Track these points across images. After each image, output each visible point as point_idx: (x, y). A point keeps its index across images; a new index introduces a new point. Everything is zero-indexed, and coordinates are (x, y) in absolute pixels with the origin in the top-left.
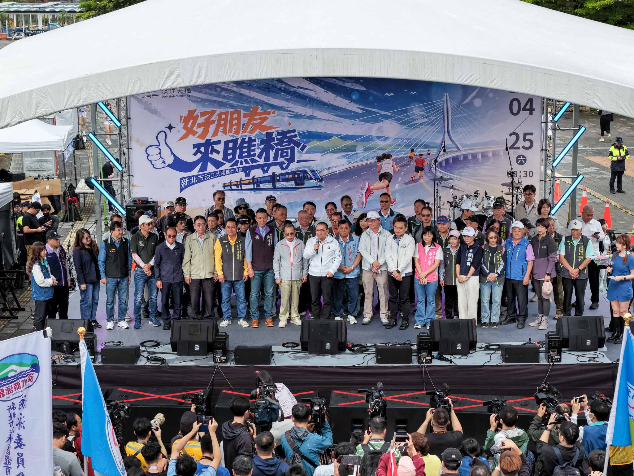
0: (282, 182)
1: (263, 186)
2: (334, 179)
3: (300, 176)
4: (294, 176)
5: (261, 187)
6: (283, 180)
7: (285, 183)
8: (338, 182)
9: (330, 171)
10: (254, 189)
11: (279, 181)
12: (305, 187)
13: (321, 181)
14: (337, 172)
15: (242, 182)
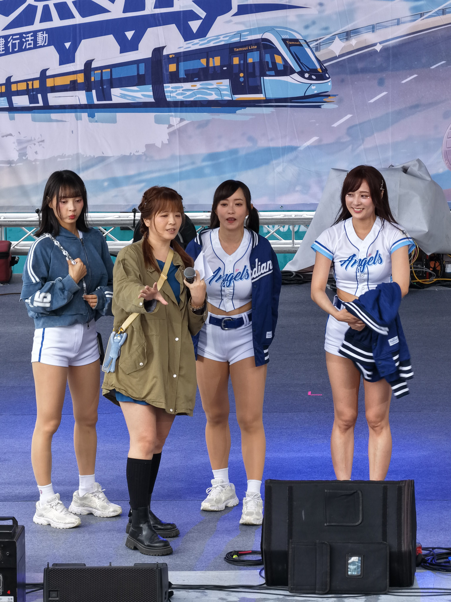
0: (185, 80)
1: (123, 96)
2: (364, 71)
3: (250, 60)
4: (227, 62)
5: (115, 100)
6: (191, 77)
7: (198, 85)
8: (381, 82)
9: (354, 42)
10: (89, 107)
11: (175, 78)
12: (267, 101)
13: (321, 77)
14: (378, 48)
15: (50, 83)
